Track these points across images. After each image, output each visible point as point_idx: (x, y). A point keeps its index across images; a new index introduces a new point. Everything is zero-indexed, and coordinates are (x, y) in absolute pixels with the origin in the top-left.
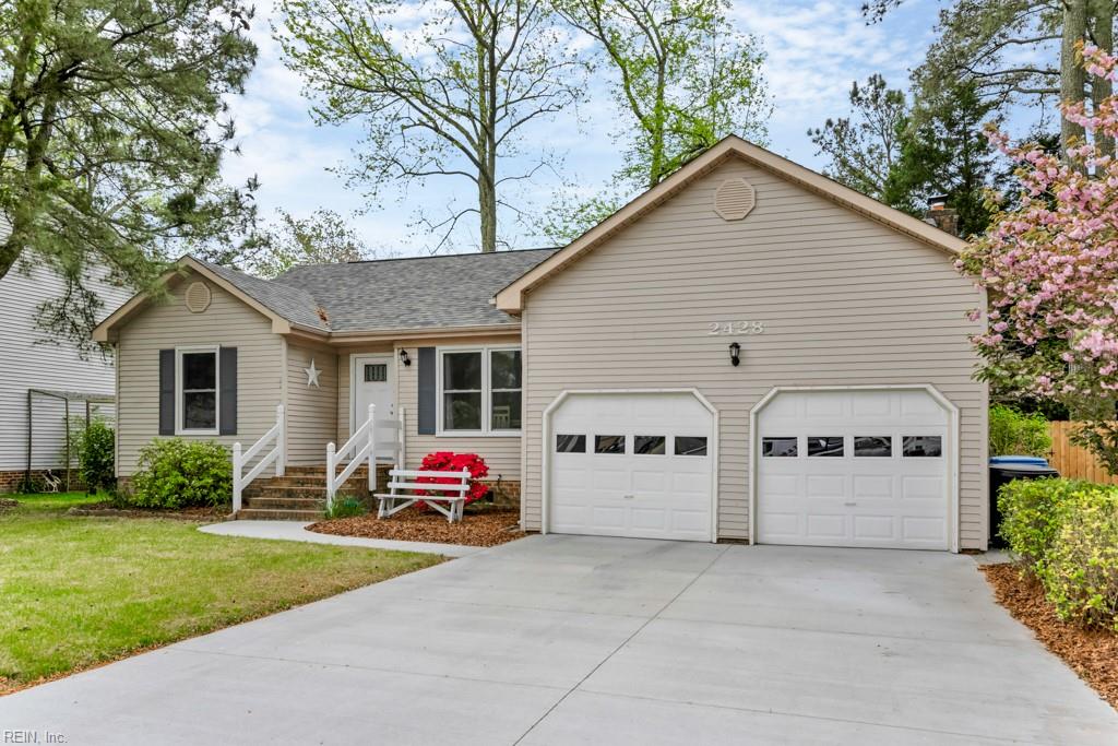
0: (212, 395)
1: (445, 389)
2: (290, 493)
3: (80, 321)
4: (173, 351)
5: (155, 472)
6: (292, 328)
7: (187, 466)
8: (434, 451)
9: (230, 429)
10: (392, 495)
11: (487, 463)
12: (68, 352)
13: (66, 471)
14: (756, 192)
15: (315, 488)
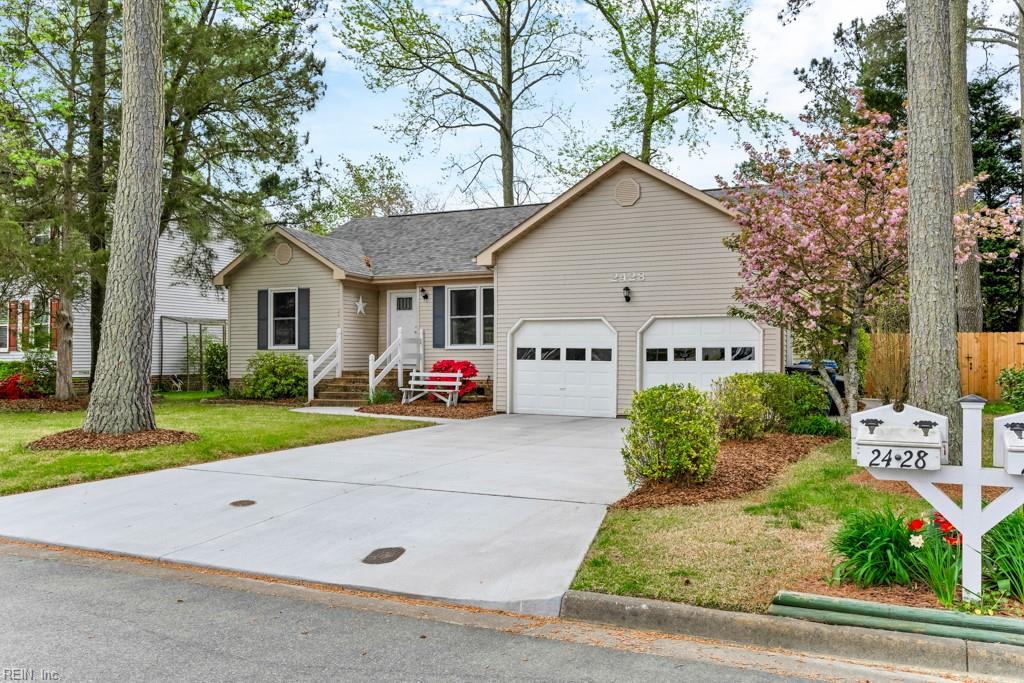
0: (294, 321)
1: (451, 315)
2: (345, 389)
3: (202, 268)
4: (266, 292)
5: (257, 375)
6: (347, 276)
7: (278, 370)
8: (441, 360)
9: (305, 345)
10: (412, 389)
11: (477, 367)
12: (193, 290)
13: (186, 376)
14: (640, 188)
15: (361, 385)
